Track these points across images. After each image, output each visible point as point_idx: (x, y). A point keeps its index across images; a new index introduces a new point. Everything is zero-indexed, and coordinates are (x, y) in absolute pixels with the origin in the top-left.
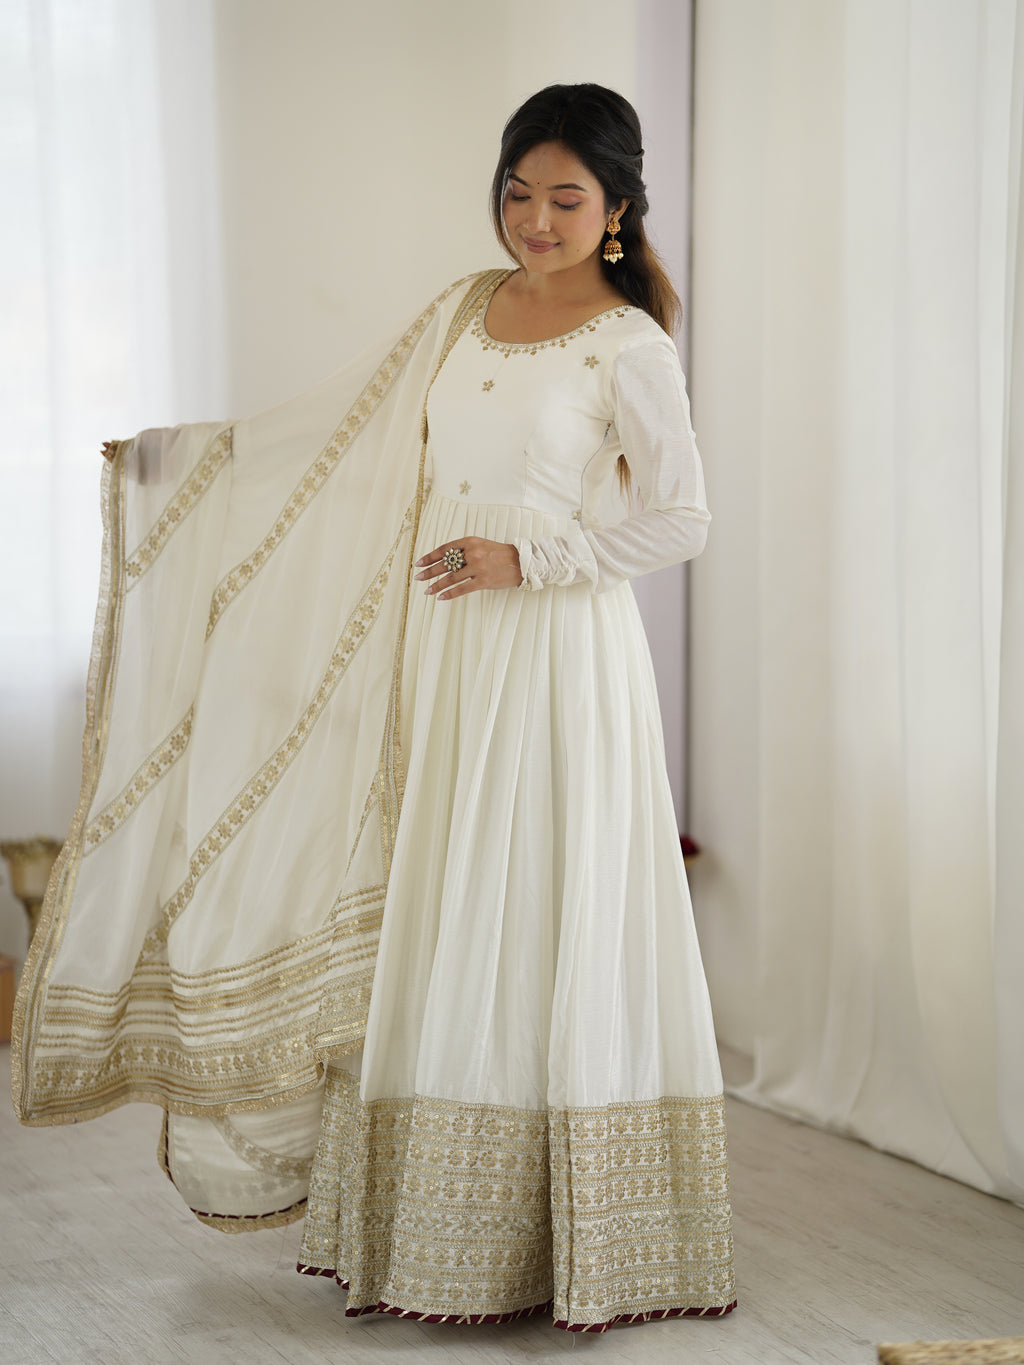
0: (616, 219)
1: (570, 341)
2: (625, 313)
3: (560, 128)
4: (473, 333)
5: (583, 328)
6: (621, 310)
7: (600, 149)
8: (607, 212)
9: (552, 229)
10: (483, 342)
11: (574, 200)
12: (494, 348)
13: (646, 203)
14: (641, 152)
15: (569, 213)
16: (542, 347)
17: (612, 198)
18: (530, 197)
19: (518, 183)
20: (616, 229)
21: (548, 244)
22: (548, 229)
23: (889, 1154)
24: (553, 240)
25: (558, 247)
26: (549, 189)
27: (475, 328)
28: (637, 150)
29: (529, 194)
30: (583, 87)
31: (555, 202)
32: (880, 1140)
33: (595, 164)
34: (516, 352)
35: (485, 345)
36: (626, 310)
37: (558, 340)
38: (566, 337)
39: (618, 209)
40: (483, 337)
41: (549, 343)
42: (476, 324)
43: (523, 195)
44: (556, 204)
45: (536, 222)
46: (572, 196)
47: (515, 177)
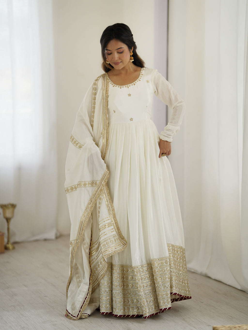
0: (132, 52)
3: (114, 36)
8: (129, 51)
14: (132, 35)
18: (112, 53)
20: (132, 54)
22: (118, 59)
23: (215, 280)
24: (120, 61)
26: (116, 50)
28: (131, 35)
30: (115, 24)
32: (213, 277)
33: (124, 41)
39: (131, 49)
43: (110, 53)
44: (118, 52)
45: (115, 58)
46: (121, 50)
47: (107, 50)
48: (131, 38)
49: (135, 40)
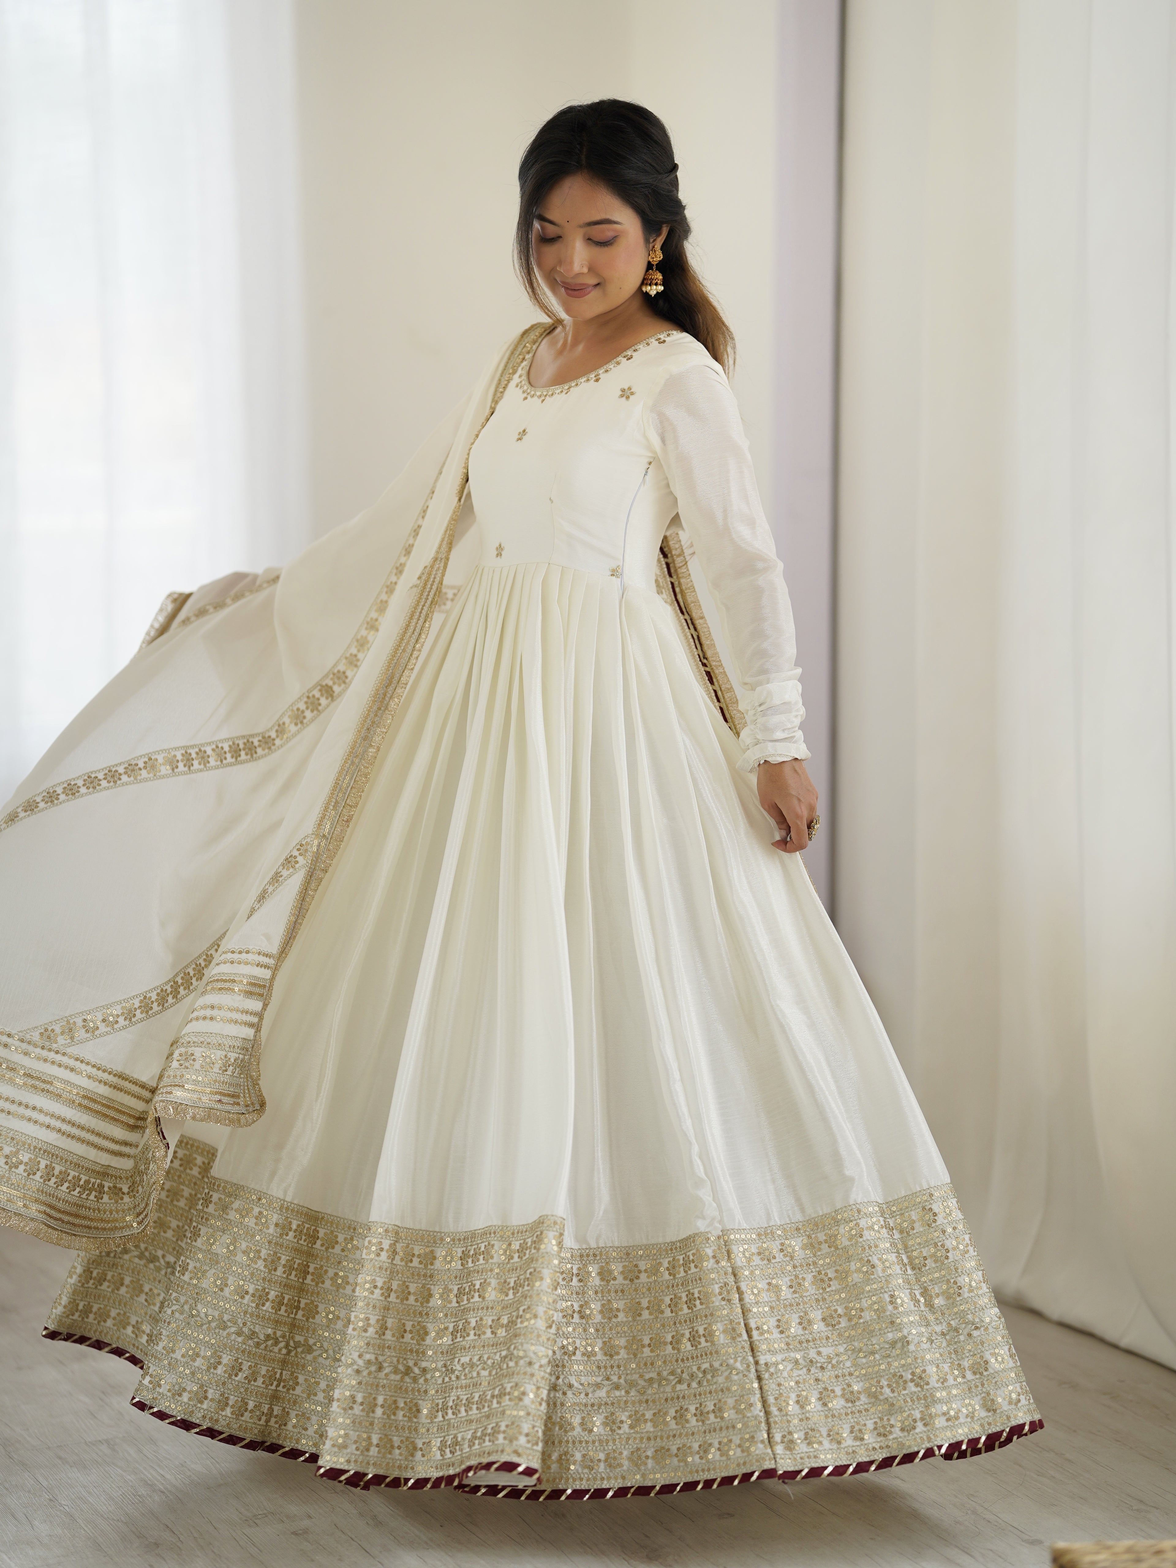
0: (658, 246)
1: (605, 374)
2: (667, 339)
3: (583, 157)
4: (517, 386)
5: (619, 358)
6: (662, 336)
7: (630, 174)
8: (647, 241)
9: (591, 269)
10: (524, 392)
11: (610, 234)
12: (532, 396)
13: (688, 226)
14: (675, 167)
15: (606, 249)
16: (577, 385)
17: (650, 226)
18: (560, 237)
19: (547, 225)
20: (659, 256)
21: (588, 286)
22: (585, 270)
23: (1064, 1325)
24: (593, 281)
25: (598, 287)
26: (581, 227)
27: (519, 380)
28: (671, 166)
29: (560, 234)
30: (602, 103)
31: (589, 239)
34: (552, 395)
35: (525, 395)
36: (669, 335)
37: (592, 376)
38: (601, 371)
39: (659, 235)
40: (525, 388)
41: (583, 379)
42: (520, 376)
43: (552, 236)
44: (590, 241)
45: (571, 263)
46: (607, 232)
47: (542, 219)
48: (668, 179)
49: (684, 194)
